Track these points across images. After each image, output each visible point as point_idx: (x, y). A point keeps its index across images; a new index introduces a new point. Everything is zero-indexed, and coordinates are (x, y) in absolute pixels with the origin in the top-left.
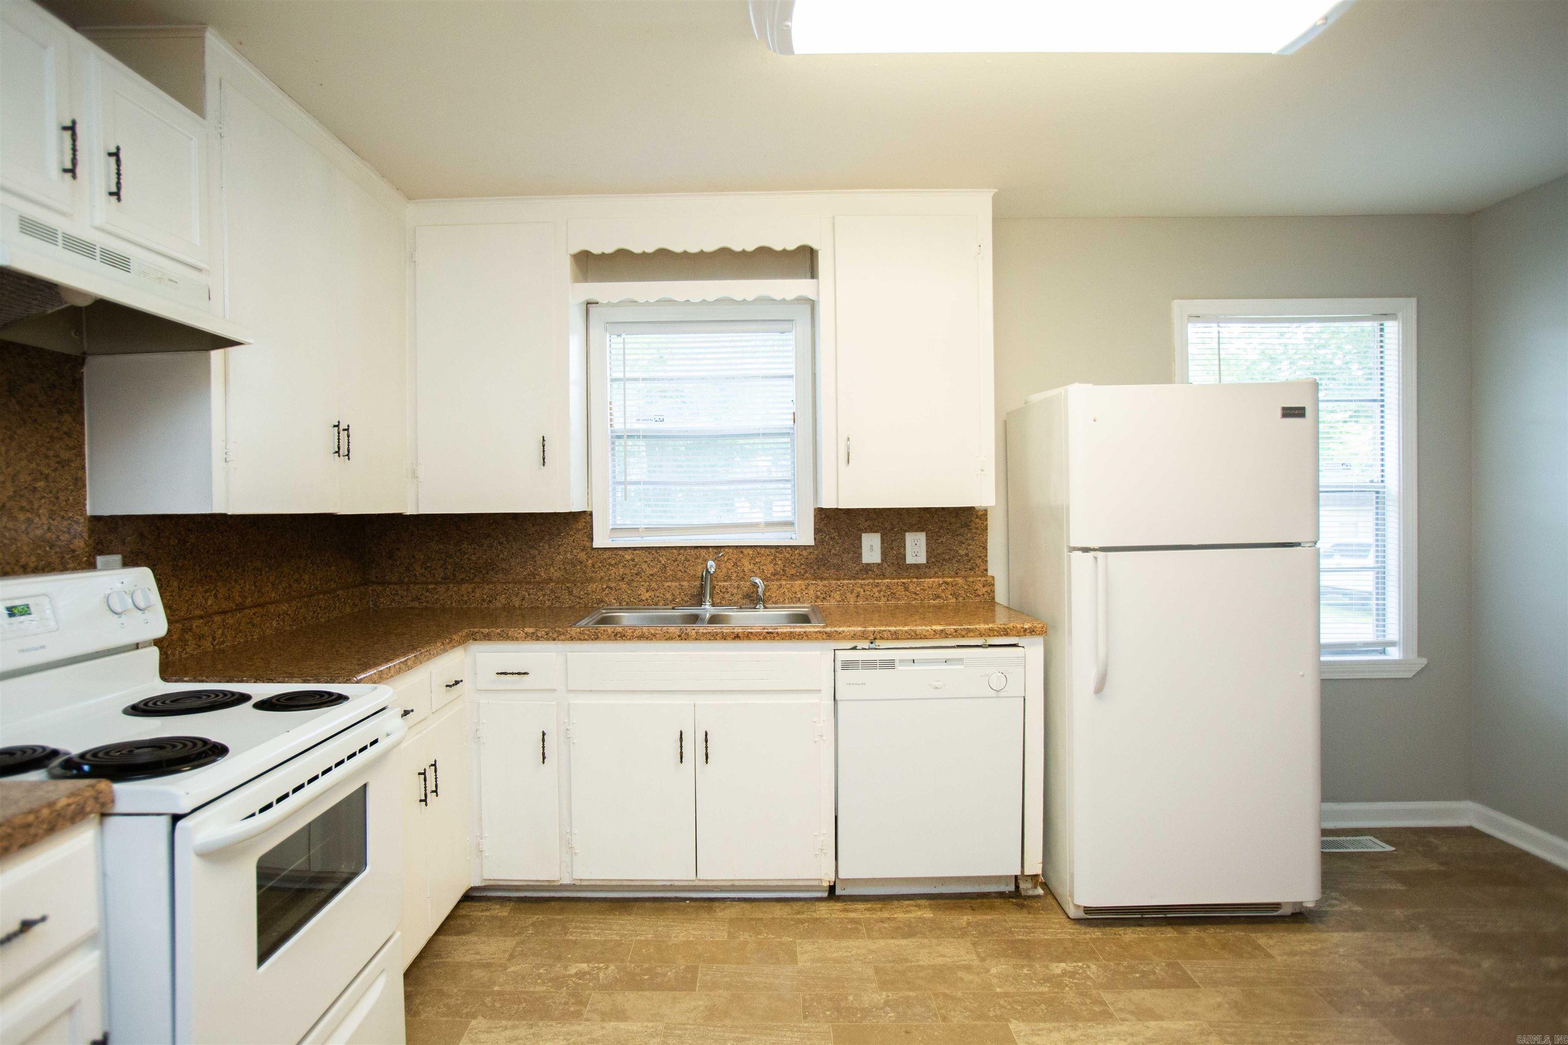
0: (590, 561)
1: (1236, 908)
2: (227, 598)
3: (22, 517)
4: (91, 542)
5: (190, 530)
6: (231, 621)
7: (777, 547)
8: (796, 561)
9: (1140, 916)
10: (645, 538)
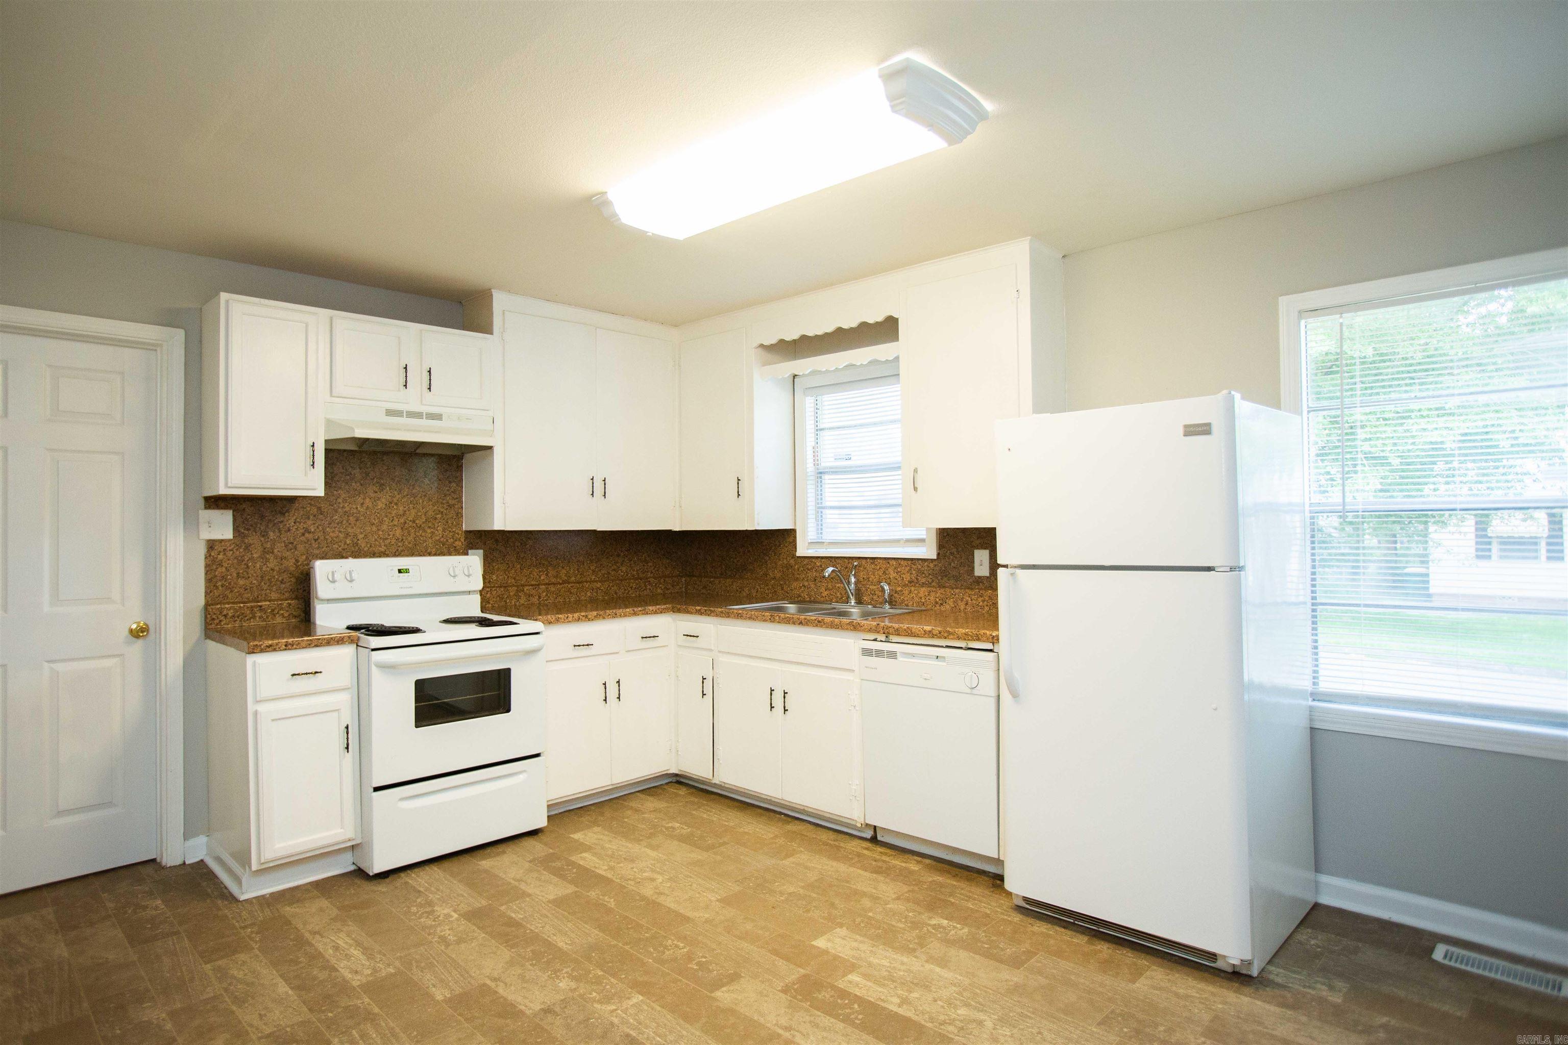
0: (796, 567)
1: (1134, 933)
2: (556, 577)
3: (429, 531)
4: (466, 543)
5: (529, 538)
6: (553, 589)
7: (912, 559)
8: (925, 572)
9: (1072, 921)
10: (828, 550)
